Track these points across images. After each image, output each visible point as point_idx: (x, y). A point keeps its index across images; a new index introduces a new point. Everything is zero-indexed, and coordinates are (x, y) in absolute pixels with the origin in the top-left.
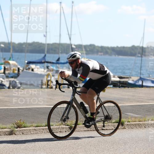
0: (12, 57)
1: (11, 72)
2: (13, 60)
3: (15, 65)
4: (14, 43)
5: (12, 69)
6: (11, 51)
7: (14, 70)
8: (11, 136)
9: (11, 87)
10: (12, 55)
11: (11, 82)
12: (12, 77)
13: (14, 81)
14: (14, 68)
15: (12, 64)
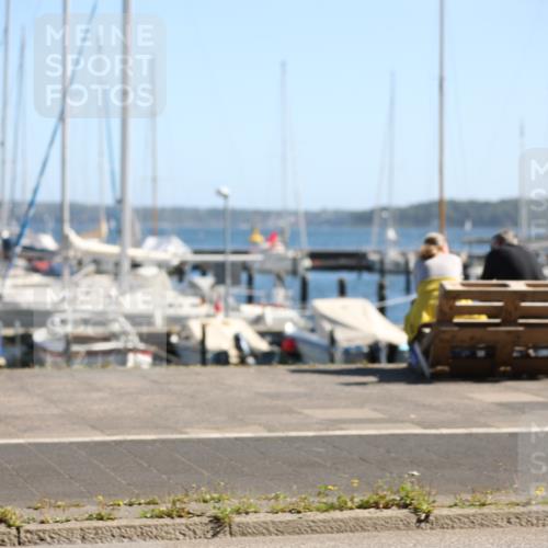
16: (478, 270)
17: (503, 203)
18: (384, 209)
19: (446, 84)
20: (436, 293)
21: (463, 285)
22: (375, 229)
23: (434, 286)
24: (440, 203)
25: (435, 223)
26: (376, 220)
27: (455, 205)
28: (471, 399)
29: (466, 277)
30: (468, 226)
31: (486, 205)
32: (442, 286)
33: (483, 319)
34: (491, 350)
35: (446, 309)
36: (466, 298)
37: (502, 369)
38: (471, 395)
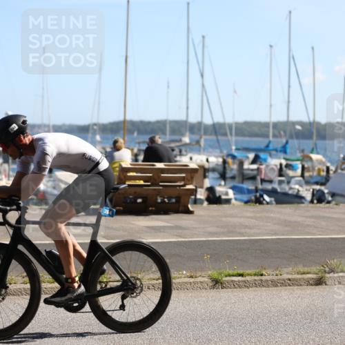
0: (316, 149)
1: (315, 173)
2: (318, 153)
3: (320, 162)
4: (318, 124)
5: (316, 168)
6: (315, 137)
7: (319, 170)
8: (320, 286)
9: (315, 201)
10: (316, 144)
11: (315, 192)
12: (317, 183)
13: (319, 190)
14: (320, 167)
15: (317, 160)
16: (141, 157)
17: (158, 122)
18: (95, 124)
19: (128, 60)
20: (117, 169)
21: (131, 165)
22: (90, 135)
23: (116, 165)
24: (124, 122)
25: (122, 132)
26: (91, 131)
27: (133, 123)
28: (133, 224)
29: (136, 160)
30: (135, 134)
31: (149, 123)
32: (120, 165)
33: (142, 182)
34: (145, 199)
35: (122, 177)
36: (133, 172)
37: (150, 209)
38: (133, 222)
